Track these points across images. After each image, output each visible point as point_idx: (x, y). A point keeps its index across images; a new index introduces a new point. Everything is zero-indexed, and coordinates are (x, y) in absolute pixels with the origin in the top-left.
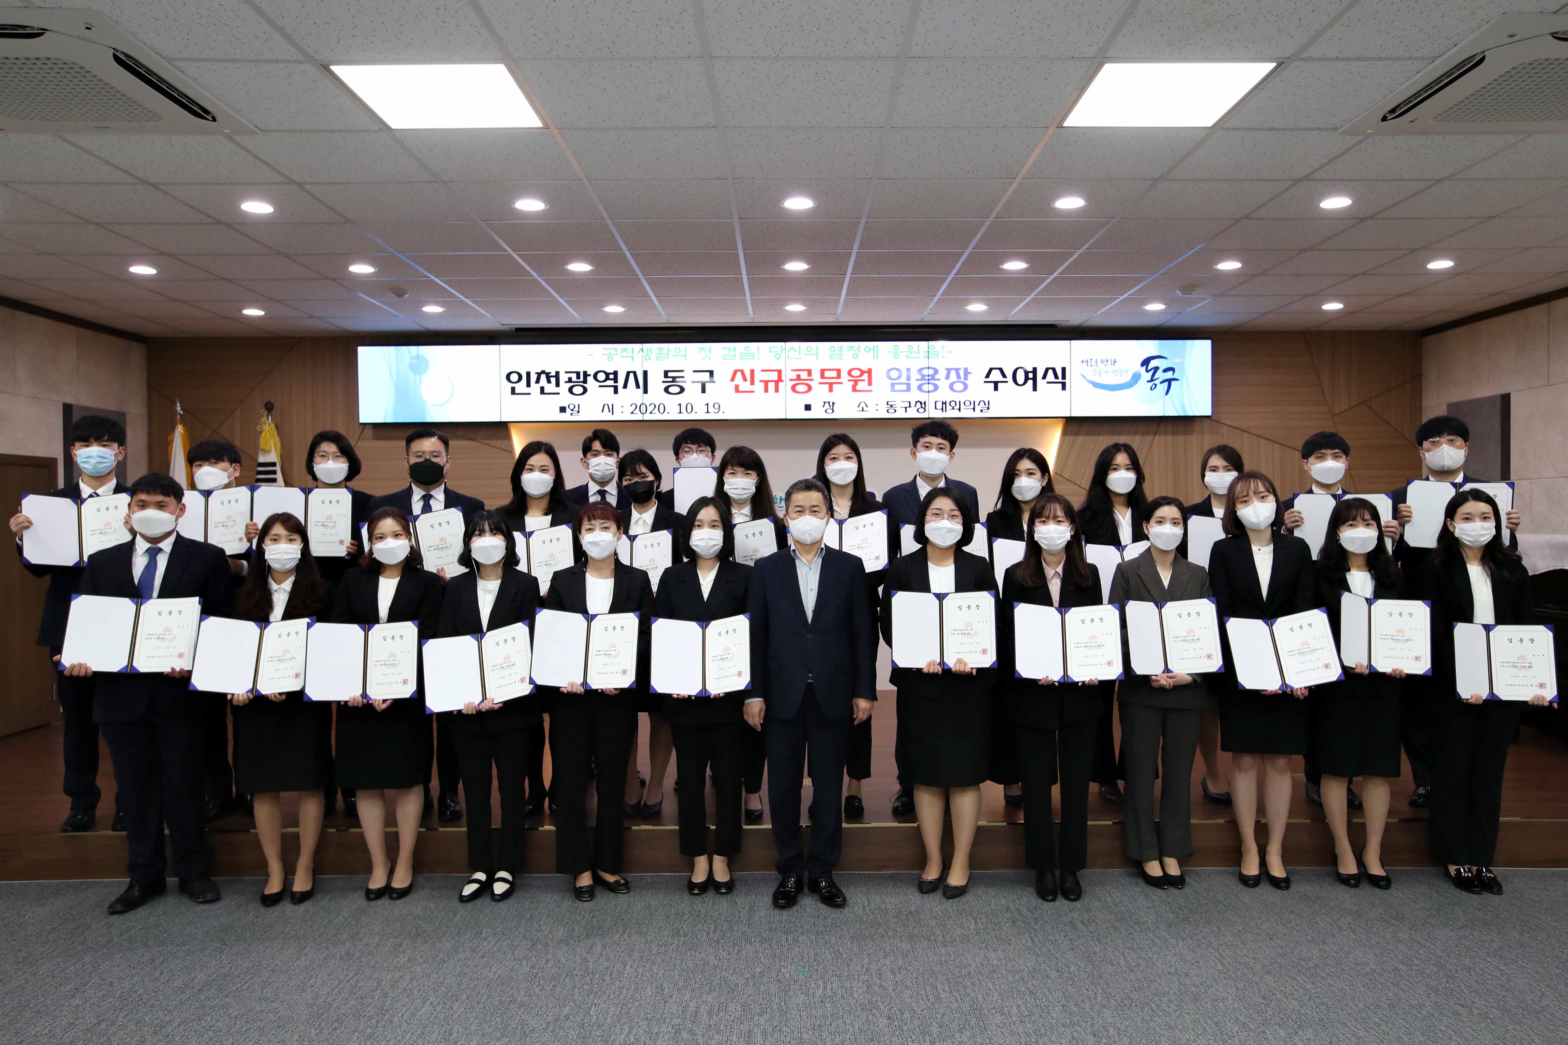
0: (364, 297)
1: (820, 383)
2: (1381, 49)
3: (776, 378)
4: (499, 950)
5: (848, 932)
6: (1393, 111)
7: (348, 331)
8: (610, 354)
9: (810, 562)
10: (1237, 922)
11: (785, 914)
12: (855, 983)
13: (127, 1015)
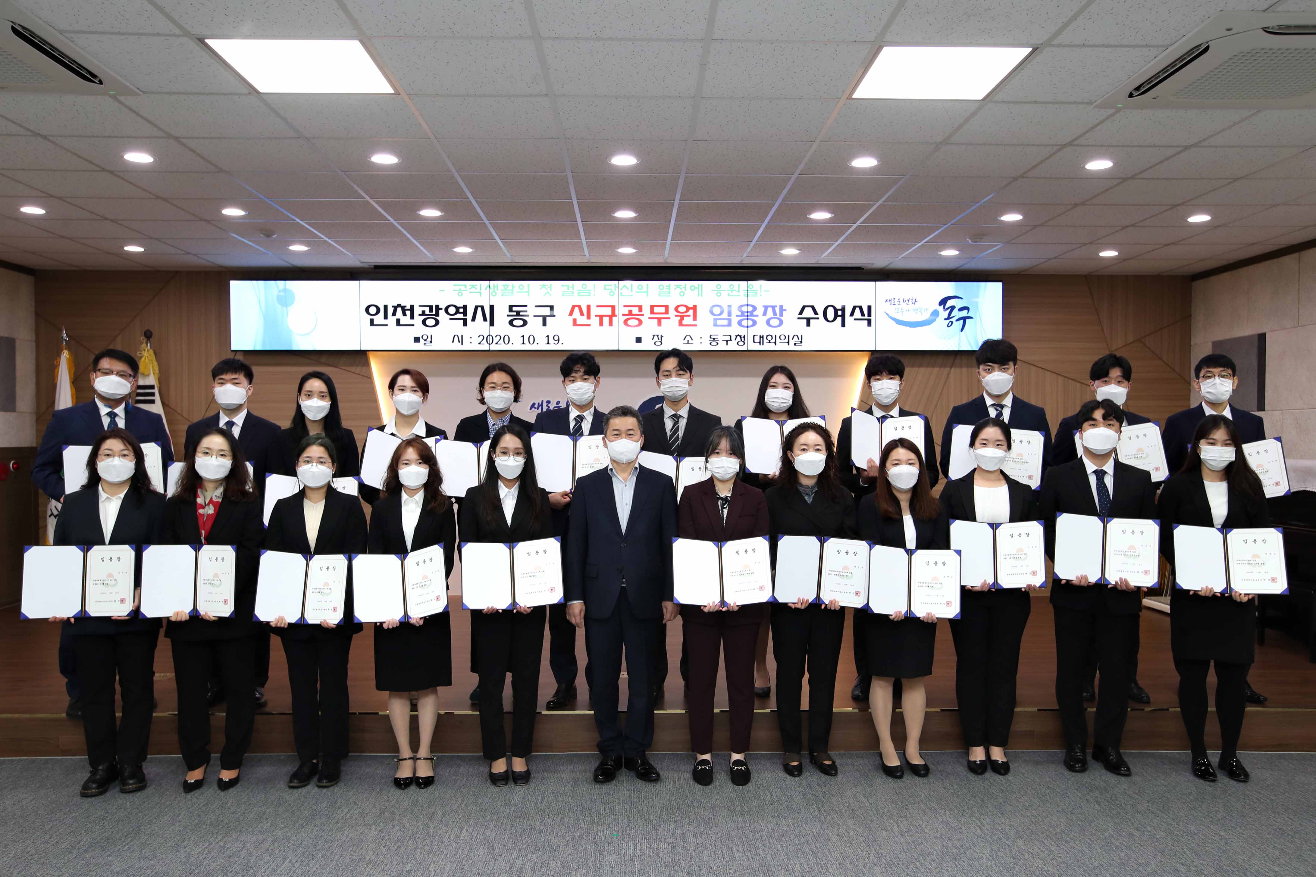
0: (236, 236)
1: (650, 318)
2: (1121, 38)
3: (610, 313)
4: (351, 817)
5: (659, 803)
6: (1137, 89)
7: (221, 267)
8: (460, 289)
9: (625, 480)
10: (999, 796)
11: (605, 788)
12: (661, 845)
13: (21, 871)
